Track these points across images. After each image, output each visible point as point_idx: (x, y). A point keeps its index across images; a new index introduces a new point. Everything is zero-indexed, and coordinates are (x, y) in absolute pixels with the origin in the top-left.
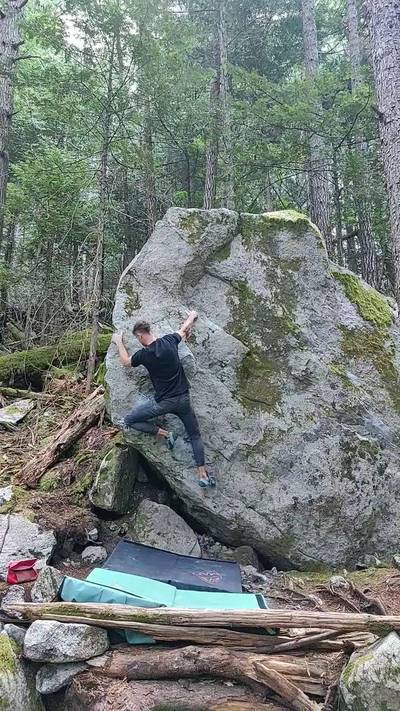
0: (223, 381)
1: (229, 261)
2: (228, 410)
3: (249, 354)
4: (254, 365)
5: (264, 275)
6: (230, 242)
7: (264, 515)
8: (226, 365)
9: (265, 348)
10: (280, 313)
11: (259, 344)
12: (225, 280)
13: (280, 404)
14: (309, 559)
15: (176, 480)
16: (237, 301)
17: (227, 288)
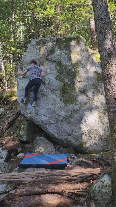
0: (56, 96)
1: (54, 55)
2: (59, 105)
3: (64, 85)
4: (66, 89)
5: (67, 58)
6: (55, 48)
7: (74, 137)
8: (57, 90)
9: (70, 83)
10: (73, 70)
11: (68, 81)
12: (54, 61)
13: (76, 101)
14: (90, 150)
15: (45, 129)
16: (58, 68)
17: (55, 64)
